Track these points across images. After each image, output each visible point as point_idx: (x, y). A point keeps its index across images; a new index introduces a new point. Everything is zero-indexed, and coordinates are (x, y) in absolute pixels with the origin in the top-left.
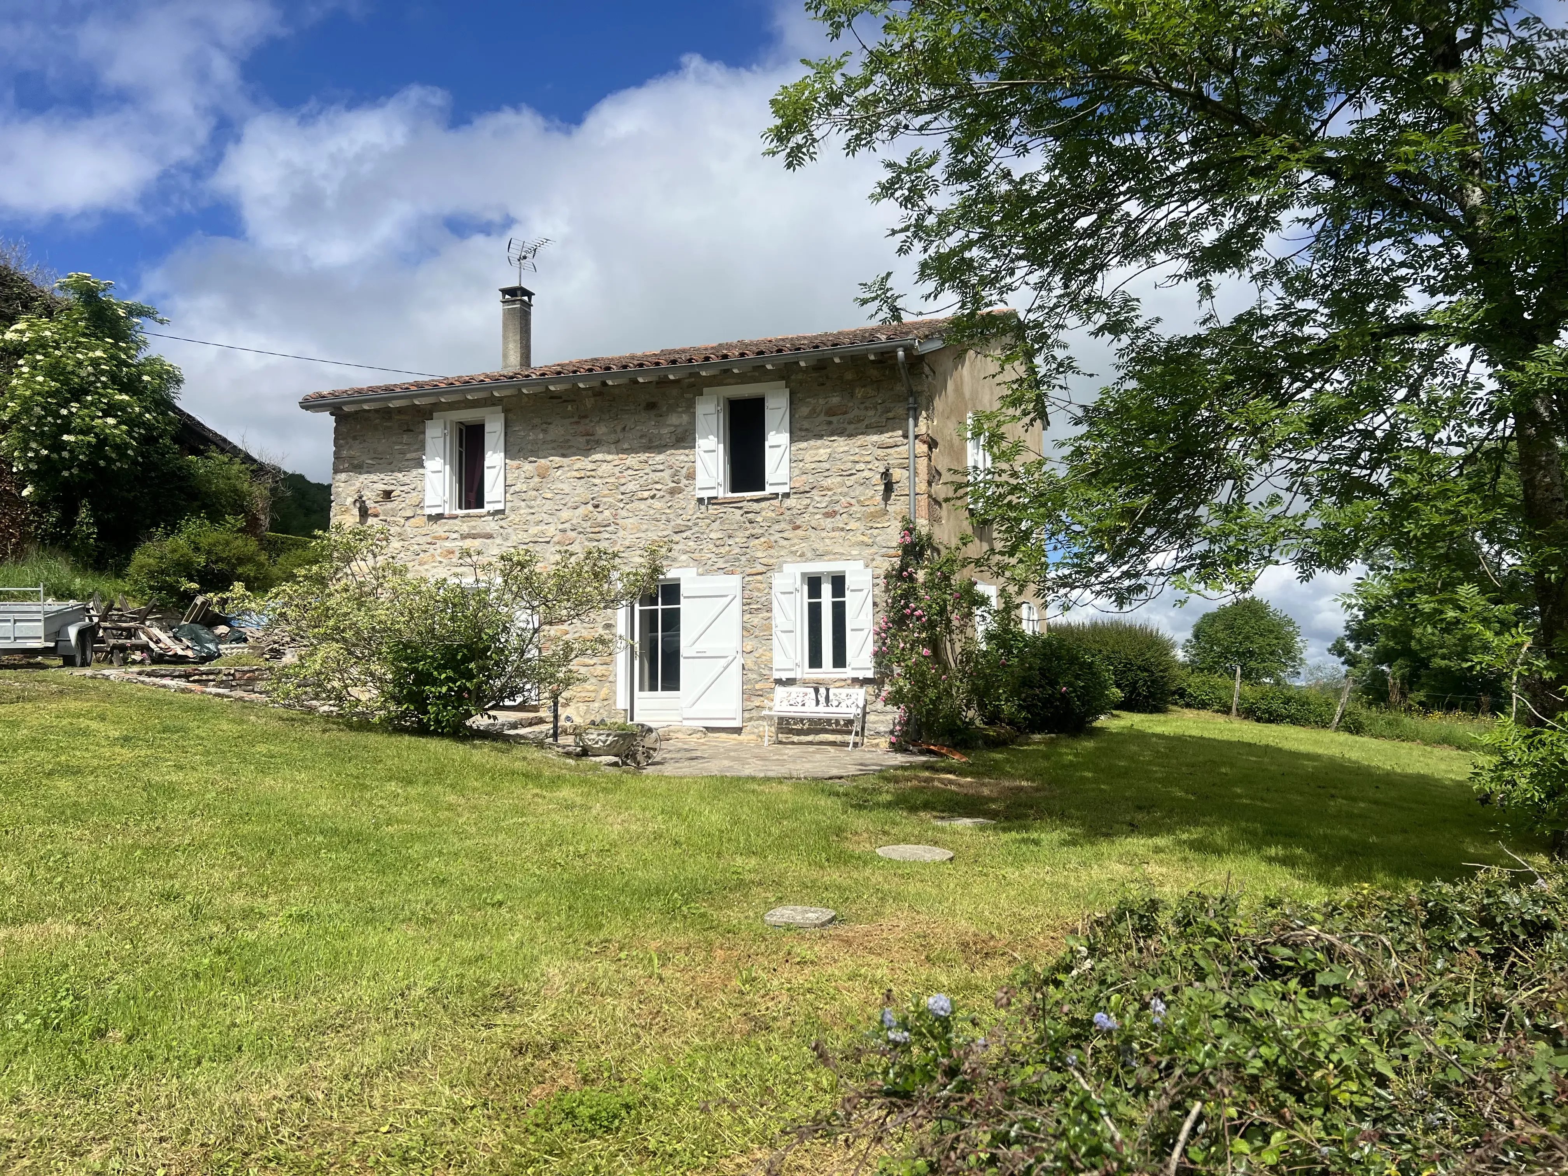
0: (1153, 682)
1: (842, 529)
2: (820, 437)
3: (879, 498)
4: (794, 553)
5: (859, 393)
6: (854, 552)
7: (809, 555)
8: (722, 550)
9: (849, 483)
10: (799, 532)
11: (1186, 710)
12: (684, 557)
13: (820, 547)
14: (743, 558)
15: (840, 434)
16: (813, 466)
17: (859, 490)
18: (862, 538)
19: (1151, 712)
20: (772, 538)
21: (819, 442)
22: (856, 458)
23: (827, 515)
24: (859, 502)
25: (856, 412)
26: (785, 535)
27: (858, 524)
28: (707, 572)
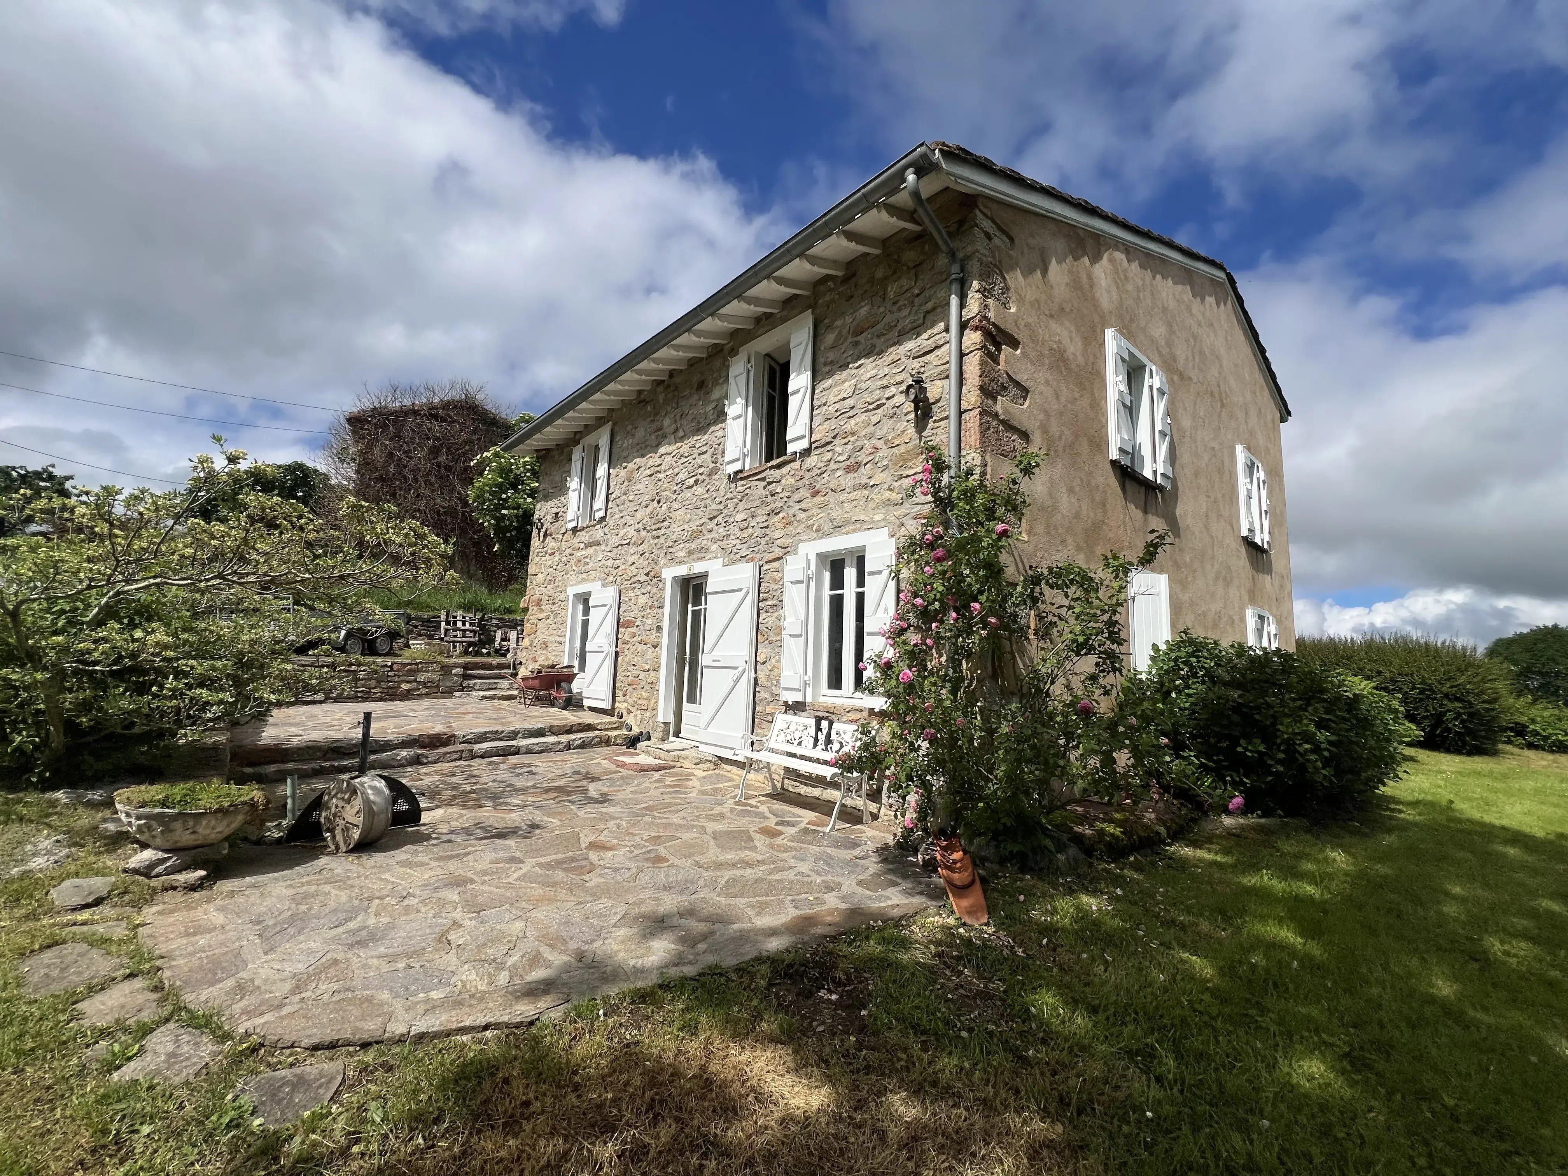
0: (1471, 715)
1: (865, 486)
2: (844, 366)
3: (911, 431)
4: (810, 527)
5: (892, 291)
6: (877, 517)
7: (826, 527)
8: (745, 534)
9: (874, 419)
10: (819, 499)
11: (1531, 754)
12: (714, 547)
13: (837, 514)
14: (763, 541)
15: (867, 355)
16: (837, 406)
17: (887, 424)
18: (887, 495)
19: (1469, 754)
20: (791, 512)
21: (845, 373)
22: (885, 382)
23: (850, 469)
24: (887, 442)
25: (889, 318)
26: (803, 505)
27: (884, 475)
28: (732, 562)
